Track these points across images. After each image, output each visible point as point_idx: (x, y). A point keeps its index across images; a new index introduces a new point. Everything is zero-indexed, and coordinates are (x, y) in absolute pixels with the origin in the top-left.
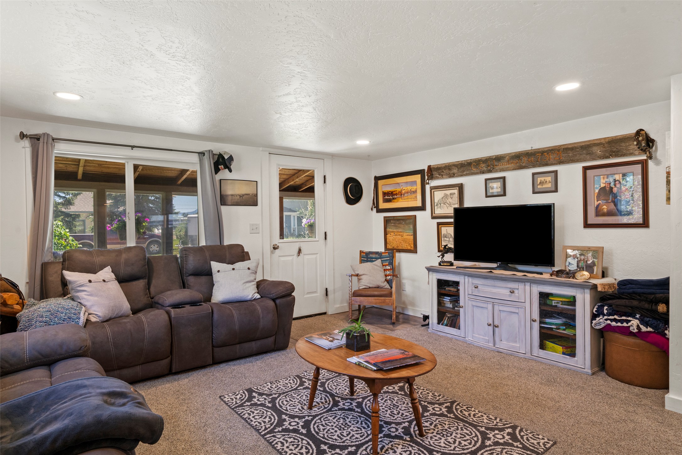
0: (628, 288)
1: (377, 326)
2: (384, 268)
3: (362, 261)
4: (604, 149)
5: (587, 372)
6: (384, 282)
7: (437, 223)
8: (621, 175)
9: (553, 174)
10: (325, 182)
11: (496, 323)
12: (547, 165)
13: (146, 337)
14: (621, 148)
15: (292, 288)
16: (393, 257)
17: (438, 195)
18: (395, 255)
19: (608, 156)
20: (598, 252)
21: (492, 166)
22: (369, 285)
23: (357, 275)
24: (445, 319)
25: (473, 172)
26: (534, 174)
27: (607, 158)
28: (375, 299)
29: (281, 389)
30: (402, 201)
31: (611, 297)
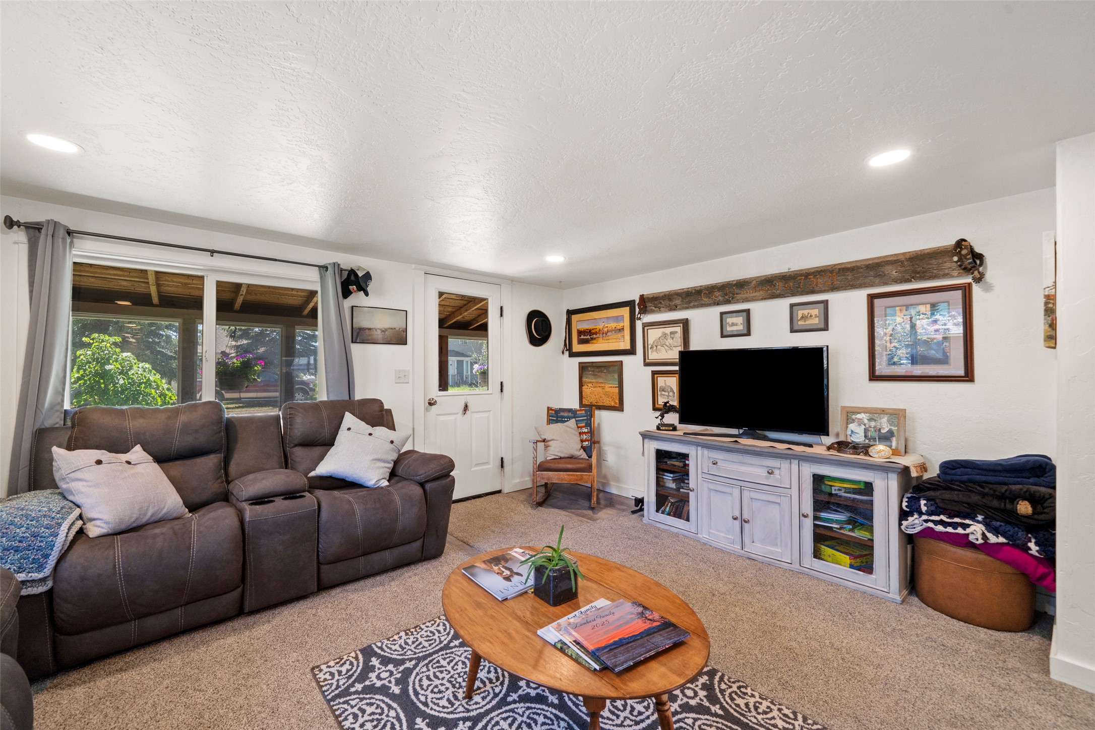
0: (960, 473)
1: (570, 513)
2: (580, 430)
3: (550, 422)
4: (903, 269)
5: (893, 599)
6: (580, 449)
7: (652, 371)
8: (928, 306)
9: (822, 305)
10: (501, 315)
11: (745, 516)
12: (812, 292)
13: (192, 559)
14: (930, 266)
15: (450, 465)
16: (591, 415)
17: (654, 334)
18: (594, 413)
19: (908, 279)
20: (898, 416)
21: (731, 295)
22: (559, 454)
23: (544, 441)
24: (667, 505)
25: (703, 303)
26: (792, 306)
27: (908, 281)
28: (569, 475)
29: (421, 646)
30: (603, 341)
31: (932, 486)
